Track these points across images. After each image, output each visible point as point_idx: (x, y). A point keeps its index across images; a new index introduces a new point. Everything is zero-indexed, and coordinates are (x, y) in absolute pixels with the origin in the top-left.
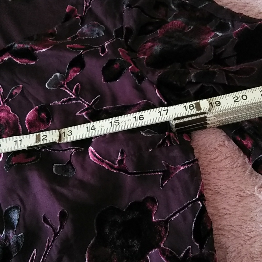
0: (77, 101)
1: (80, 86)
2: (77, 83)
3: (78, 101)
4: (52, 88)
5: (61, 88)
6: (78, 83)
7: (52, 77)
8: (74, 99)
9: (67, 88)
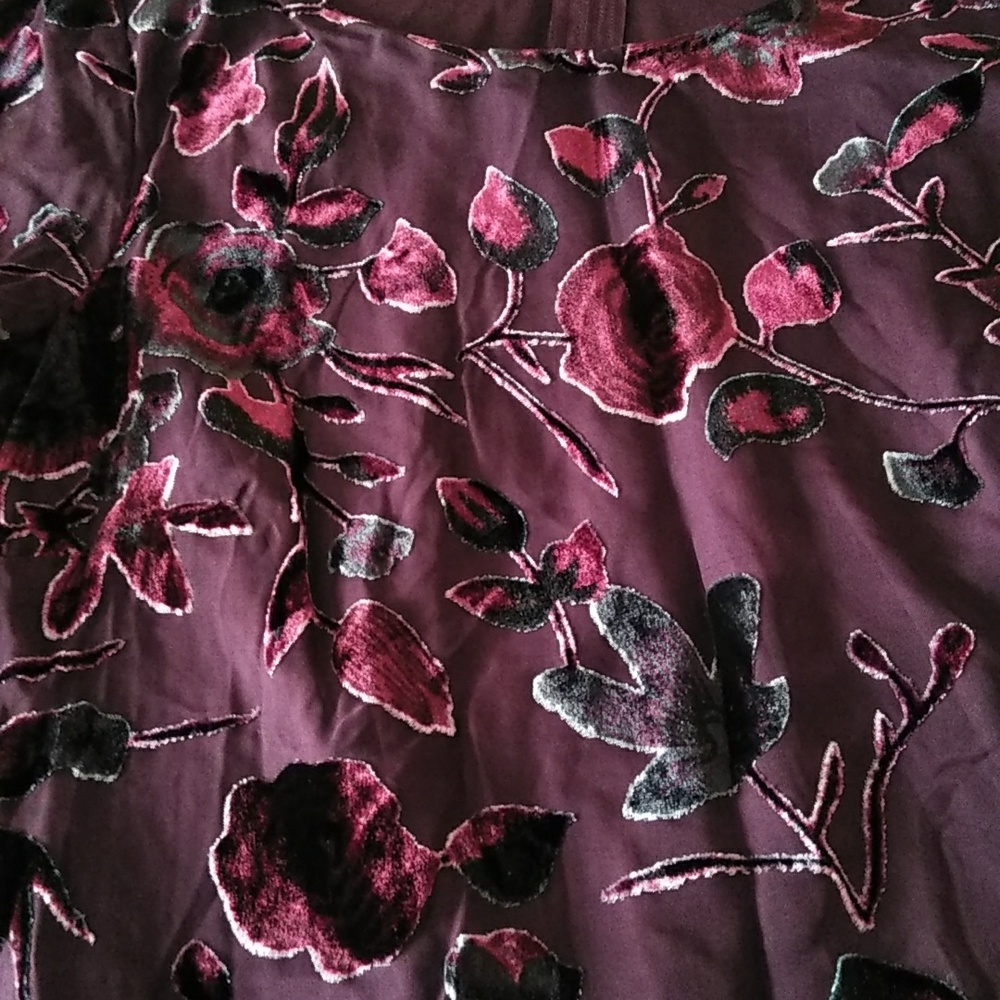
0: (933, 234)
1: (941, 189)
2: (934, 176)
3: (935, 237)
4: (838, 192)
5: (870, 192)
6: (937, 178)
7: (836, 152)
8: (920, 228)
9: (894, 191)
